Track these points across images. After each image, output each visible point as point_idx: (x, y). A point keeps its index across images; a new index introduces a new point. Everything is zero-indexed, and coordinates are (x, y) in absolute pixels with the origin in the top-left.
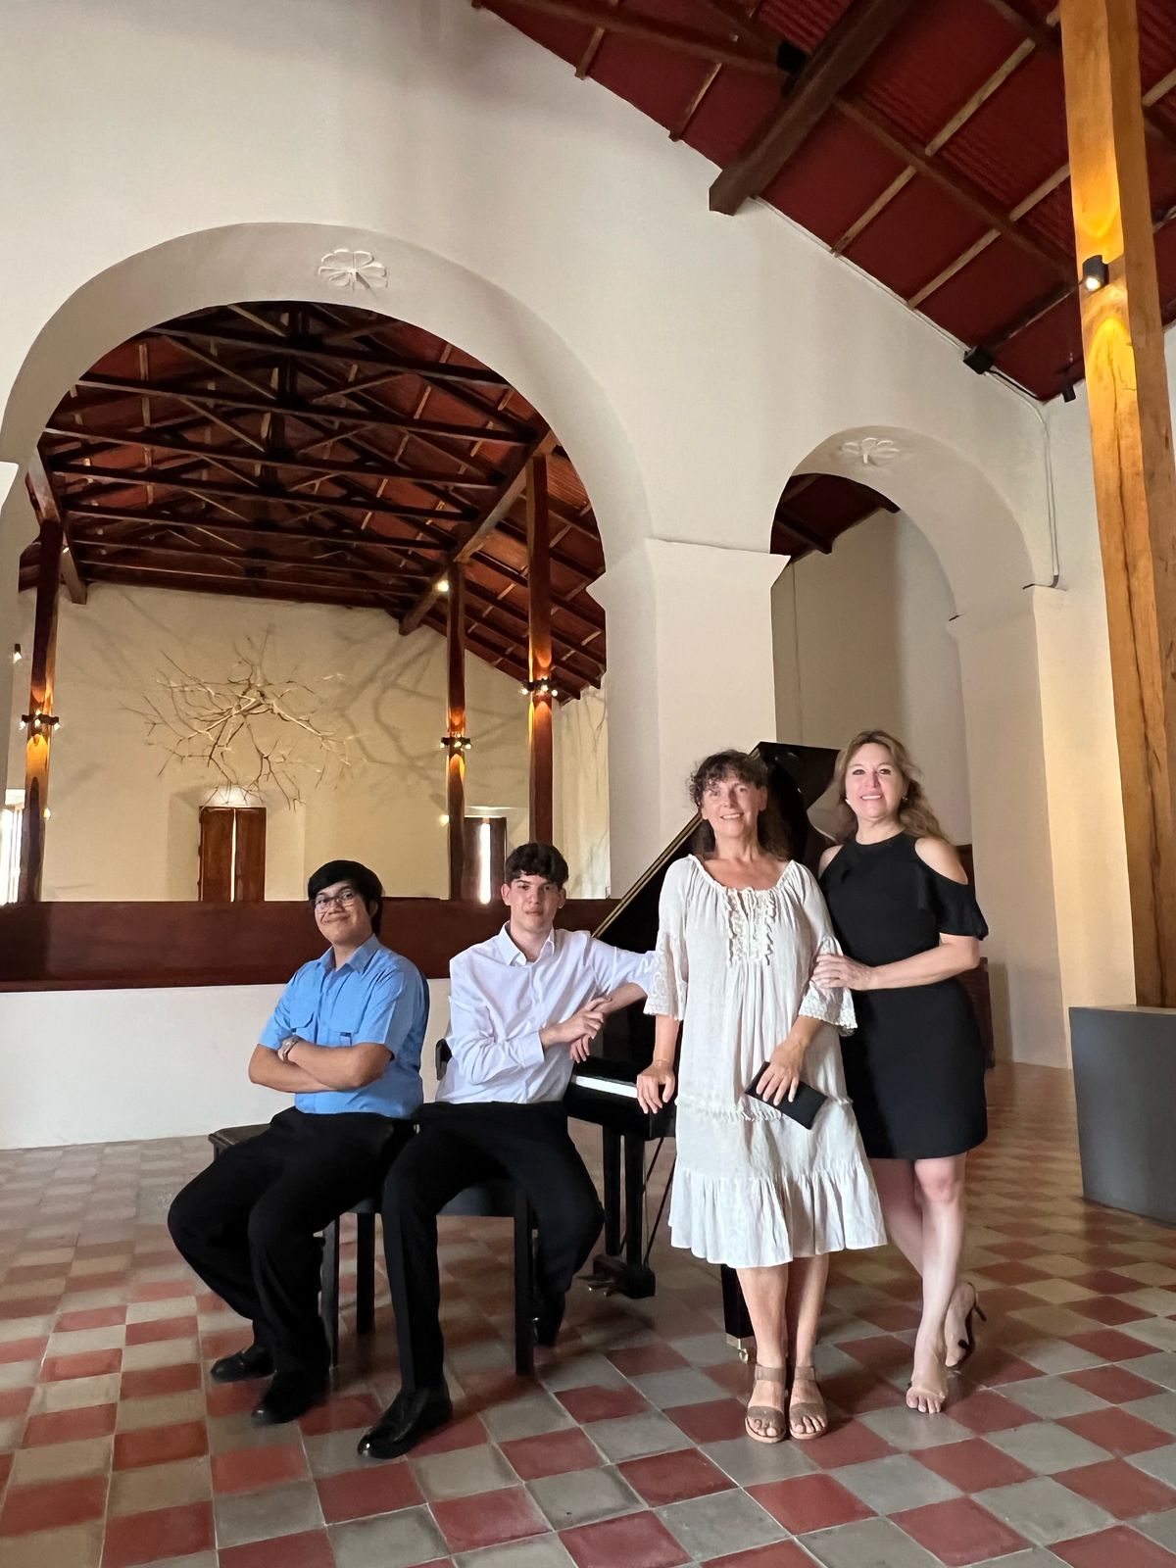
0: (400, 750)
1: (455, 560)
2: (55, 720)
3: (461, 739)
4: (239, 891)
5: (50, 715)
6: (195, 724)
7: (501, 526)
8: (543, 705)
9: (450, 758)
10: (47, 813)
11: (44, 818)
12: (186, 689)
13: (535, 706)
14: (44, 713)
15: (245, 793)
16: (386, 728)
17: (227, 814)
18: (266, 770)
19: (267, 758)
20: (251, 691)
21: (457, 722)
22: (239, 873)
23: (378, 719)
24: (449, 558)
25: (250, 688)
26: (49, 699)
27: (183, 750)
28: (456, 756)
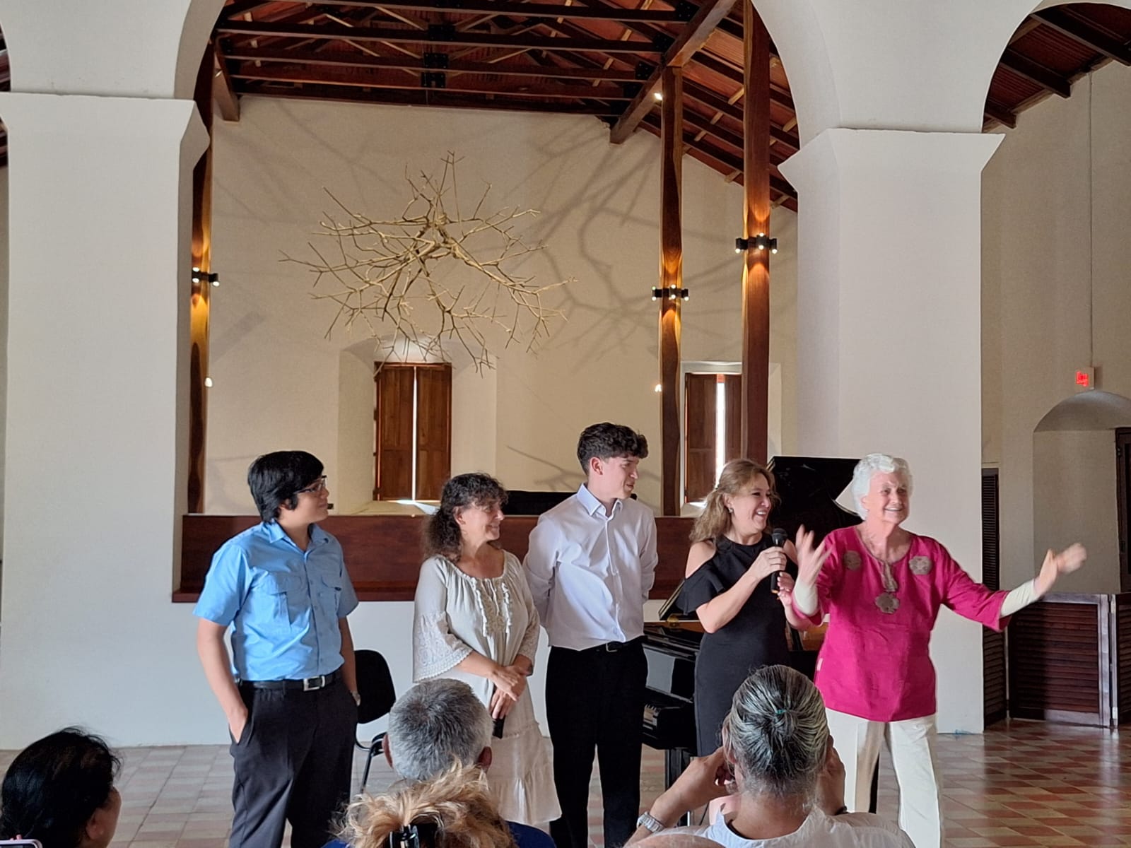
0: (613, 292)
1: (669, 65)
2: (213, 278)
3: (676, 291)
4: (421, 466)
5: (208, 272)
6: (367, 272)
7: (724, 25)
8: (759, 268)
9: (663, 314)
10: (209, 382)
11: (205, 387)
12: (356, 232)
13: (749, 269)
14: (203, 271)
15: (424, 351)
16: (595, 263)
17: (405, 371)
18: (449, 325)
19: (449, 312)
20: (430, 230)
21: (671, 270)
22: (422, 443)
23: (583, 253)
24: (665, 60)
25: (428, 226)
26: (207, 252)
27: (354, 302)
28: (670, 312)
